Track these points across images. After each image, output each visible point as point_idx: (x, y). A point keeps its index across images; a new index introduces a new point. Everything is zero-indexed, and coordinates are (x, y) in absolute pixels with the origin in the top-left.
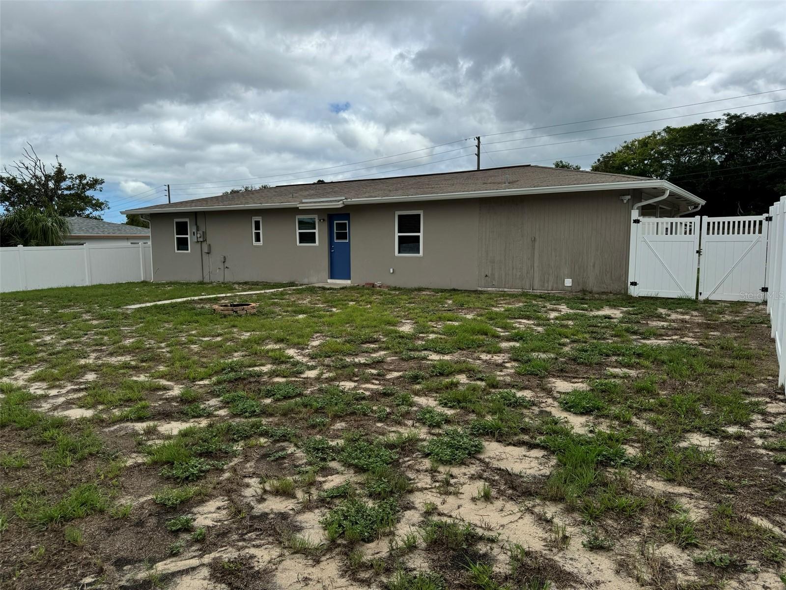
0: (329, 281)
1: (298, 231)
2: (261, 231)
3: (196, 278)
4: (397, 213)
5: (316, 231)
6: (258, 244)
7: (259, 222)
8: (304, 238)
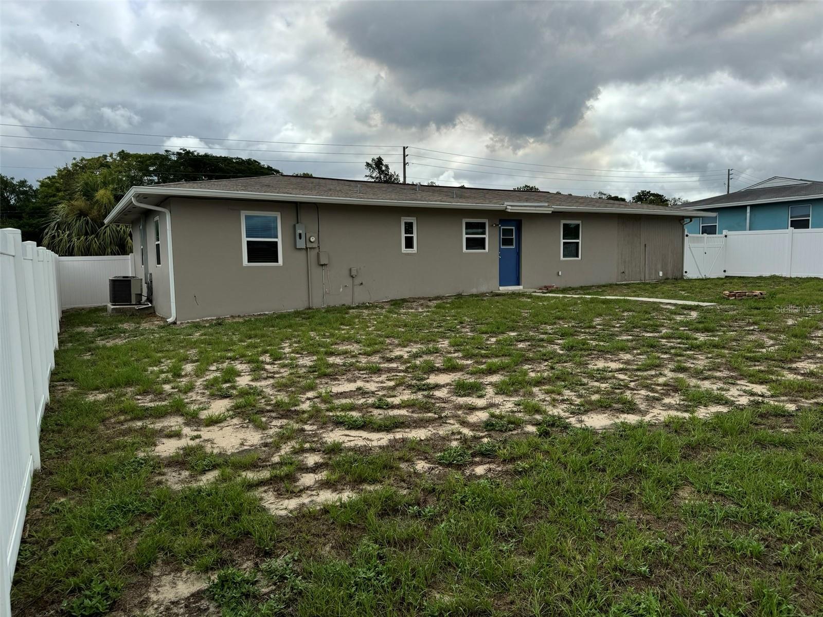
0: (501, 288)
1: (465, 236)
2: (415, 235)
3: (294, 302)
4: (563, 222)
5: (486, 236)
6: (409, 251)
7: (412, 224)
8: (472, 244)
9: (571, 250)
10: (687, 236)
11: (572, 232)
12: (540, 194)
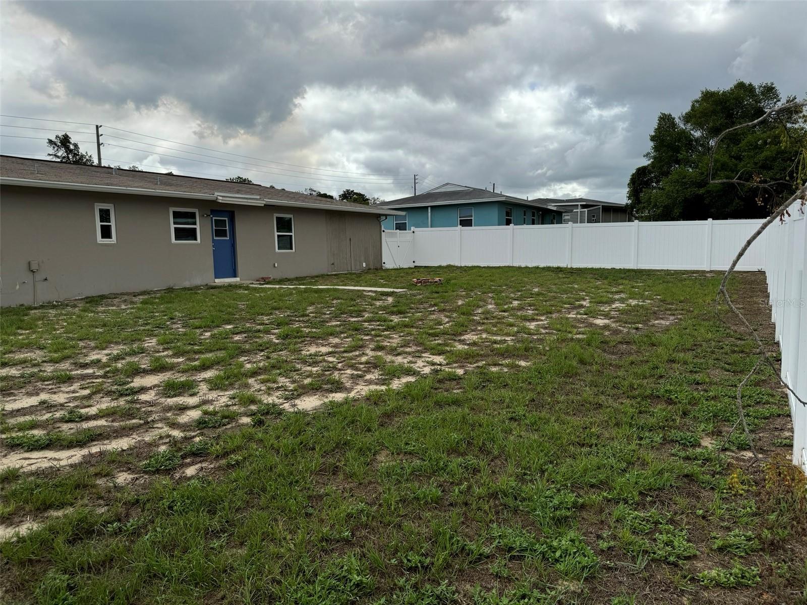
0: (217, 281)
2: (113, 224)
4: (276, 215)
5: (198, 227)
6: (106, 241)
7: (108, 211)
8: (182, 234)
9: (286, 243)
10: (384, 231)
11: (284, 225)
12: (254, 186)
